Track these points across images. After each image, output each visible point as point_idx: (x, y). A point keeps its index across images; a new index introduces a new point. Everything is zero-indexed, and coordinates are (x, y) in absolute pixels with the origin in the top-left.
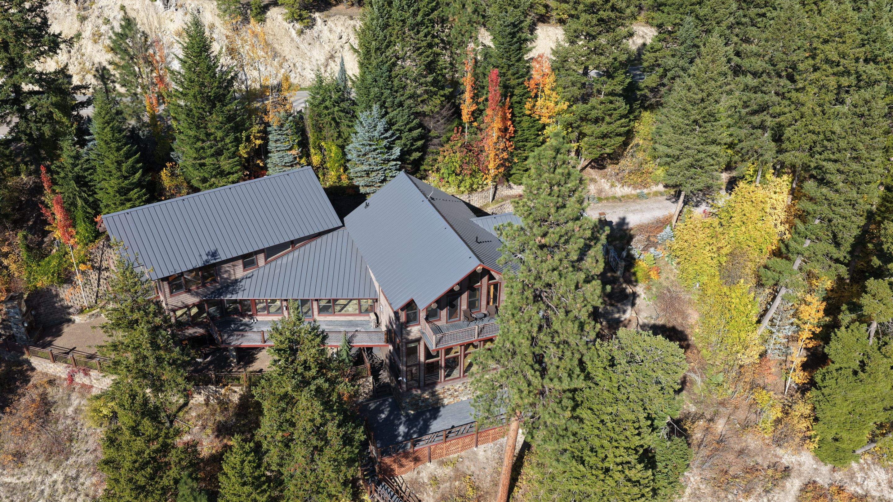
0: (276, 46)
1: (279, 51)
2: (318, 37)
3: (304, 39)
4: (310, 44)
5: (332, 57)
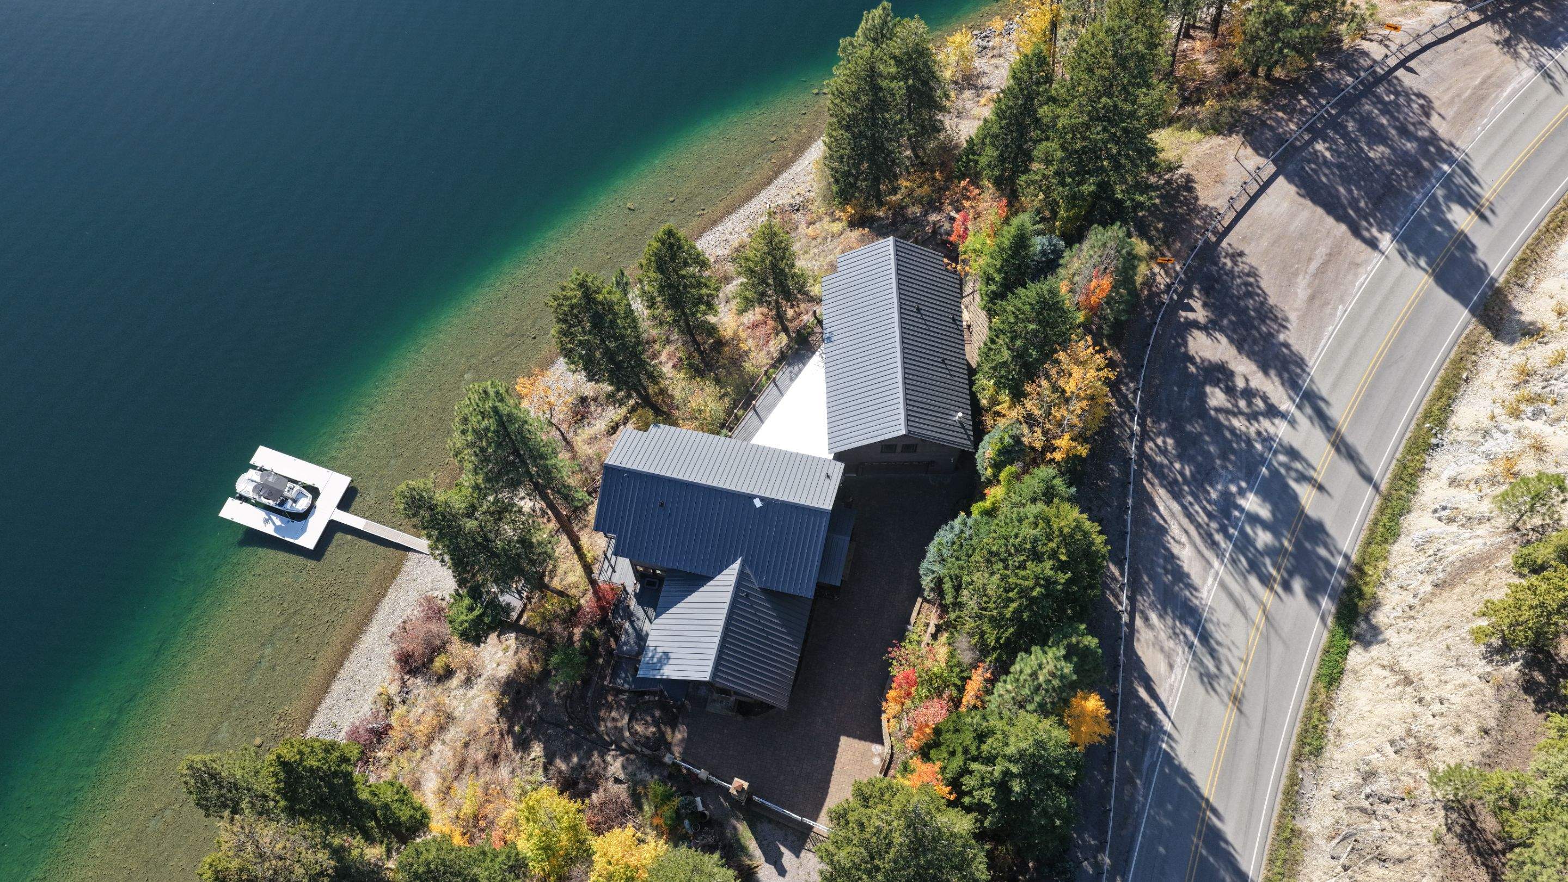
0: (1459, 590)
1: (1445, 594)
2: (1460, 665)
3: (1463, 639)
4: (1448, 648)
5: (1408, 681)
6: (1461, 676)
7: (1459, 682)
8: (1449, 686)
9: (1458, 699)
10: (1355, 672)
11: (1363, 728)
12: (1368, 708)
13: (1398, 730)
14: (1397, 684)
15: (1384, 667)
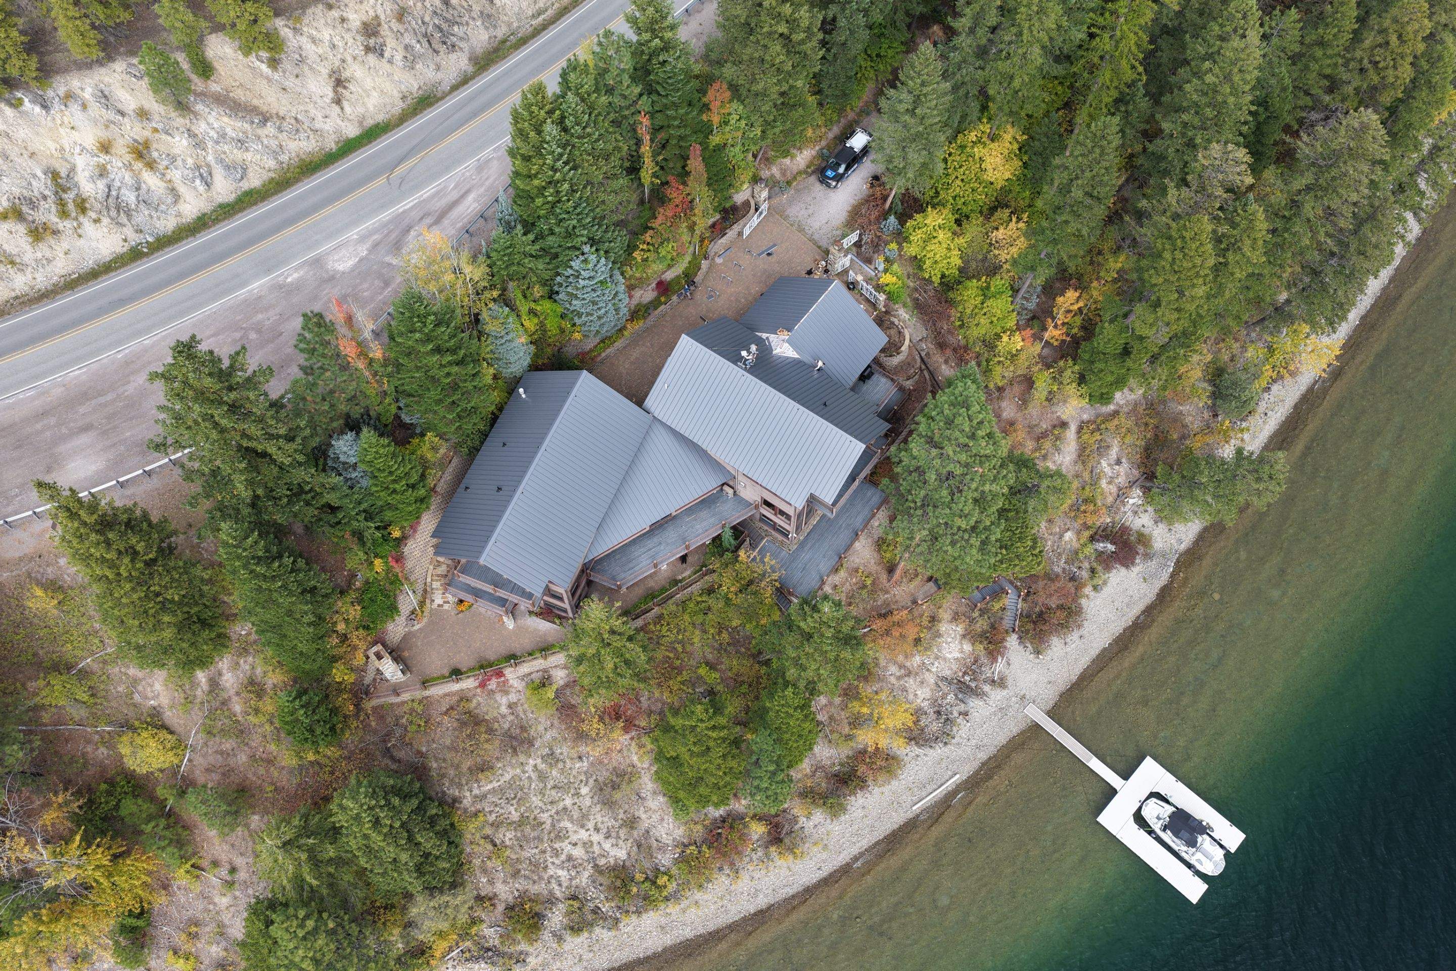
1: (265, 108)
2: (302, 59)
3: (284, 72)
4: (297, 76)
5: (339, 83)
6: (310, 49)
7: (313, 47)
8: (320, 51)
9: (326, 34)
10: (361, 123)
11: (388, 86)
12: (375, 94)
13: (372, 59)
14: (345, 88)
15: (342, 109)
